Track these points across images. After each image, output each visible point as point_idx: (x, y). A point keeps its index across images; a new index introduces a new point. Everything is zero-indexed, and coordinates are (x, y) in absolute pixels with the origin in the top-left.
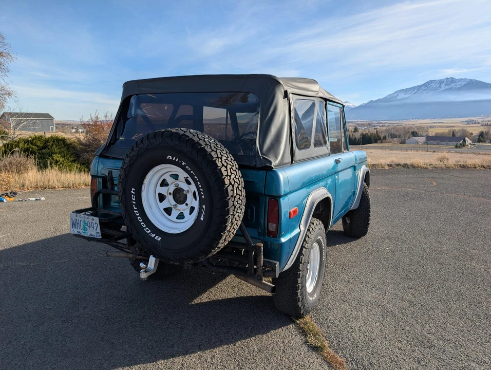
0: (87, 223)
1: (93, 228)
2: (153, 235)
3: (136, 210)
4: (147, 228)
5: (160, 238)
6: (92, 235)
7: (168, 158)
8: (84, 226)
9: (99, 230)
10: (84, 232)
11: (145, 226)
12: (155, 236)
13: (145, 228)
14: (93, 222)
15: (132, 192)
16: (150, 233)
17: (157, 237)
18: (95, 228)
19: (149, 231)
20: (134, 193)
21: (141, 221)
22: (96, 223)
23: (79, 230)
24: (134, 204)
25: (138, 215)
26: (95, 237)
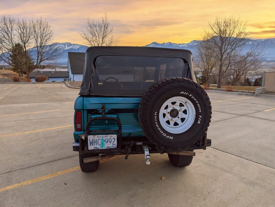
0: (105, 140)
1: (111, 142)
2: (168, 137)
3: (157, 124)
4: (164, 134)
5: (172, 138)
6: (108, 147)
7: (181, 93)
8: (102, 143)
9: (116, 142)
10: (101, 147)
11: (162, 132)
12: (169, 137)
13: (163, 133)
14: (111, 138)
15: (155, 114)
16: (166, 136)
17: (170, 137)
18: (112, 142)
19: (165, 135)
20: (156, 115)
21: (160, 130)
22: (113, 139)
23: (95, 146)
24: (156, 121)
25: (158, 127)
26: (112, 148)
